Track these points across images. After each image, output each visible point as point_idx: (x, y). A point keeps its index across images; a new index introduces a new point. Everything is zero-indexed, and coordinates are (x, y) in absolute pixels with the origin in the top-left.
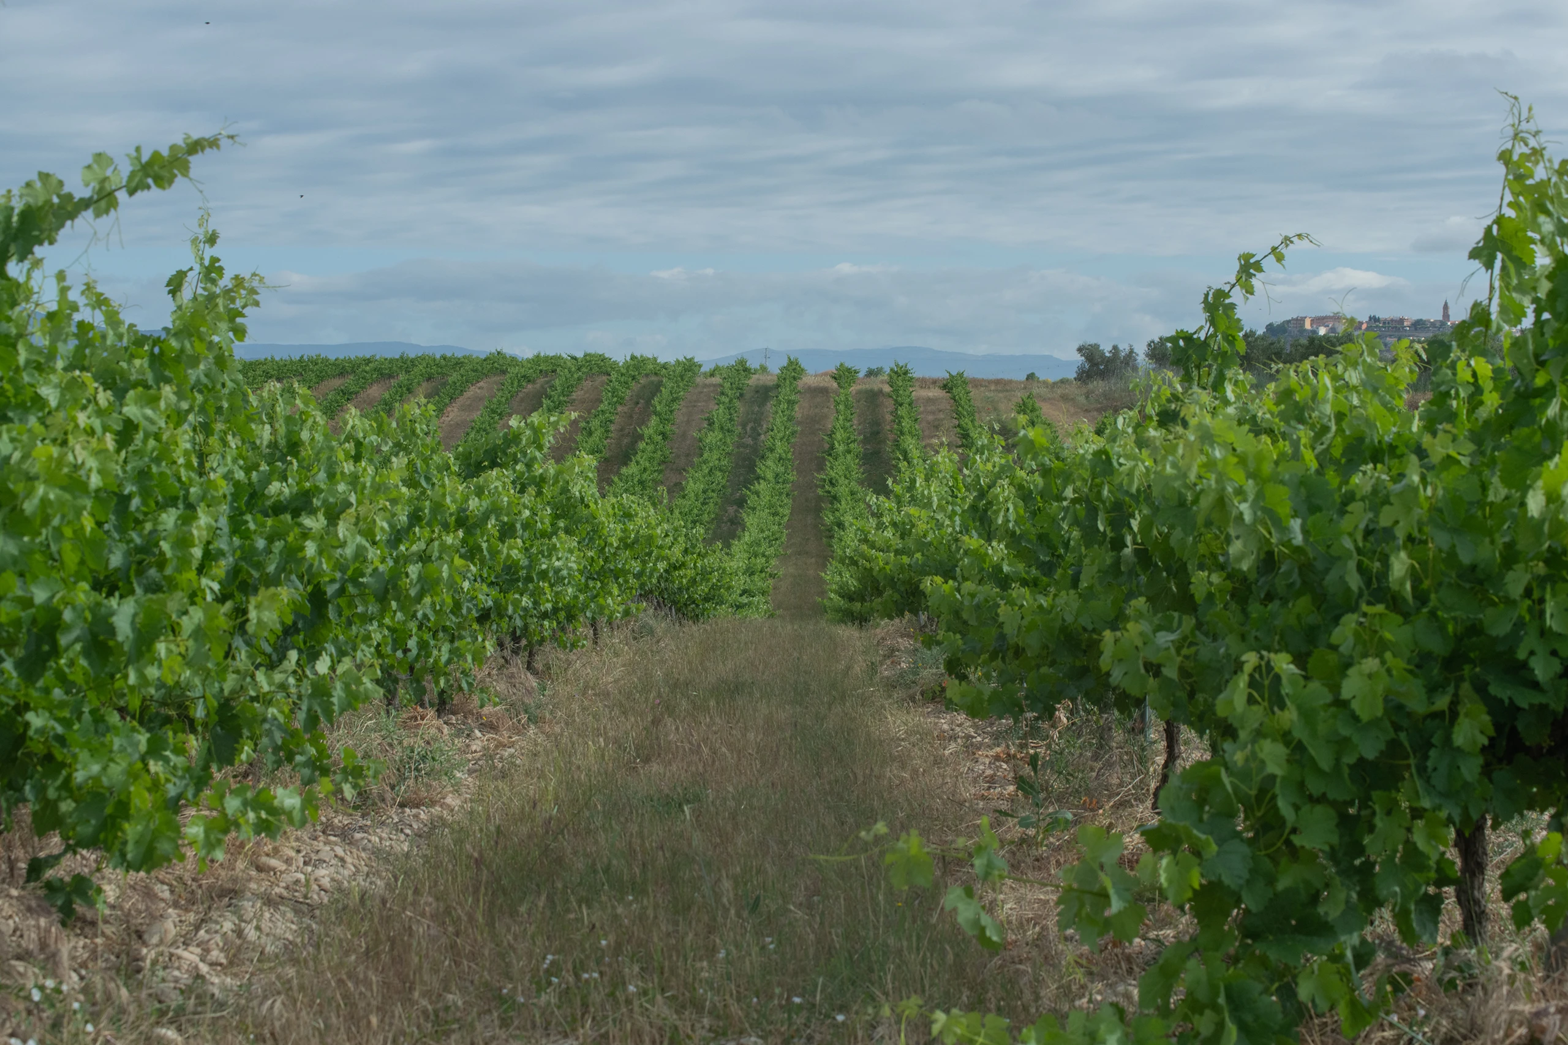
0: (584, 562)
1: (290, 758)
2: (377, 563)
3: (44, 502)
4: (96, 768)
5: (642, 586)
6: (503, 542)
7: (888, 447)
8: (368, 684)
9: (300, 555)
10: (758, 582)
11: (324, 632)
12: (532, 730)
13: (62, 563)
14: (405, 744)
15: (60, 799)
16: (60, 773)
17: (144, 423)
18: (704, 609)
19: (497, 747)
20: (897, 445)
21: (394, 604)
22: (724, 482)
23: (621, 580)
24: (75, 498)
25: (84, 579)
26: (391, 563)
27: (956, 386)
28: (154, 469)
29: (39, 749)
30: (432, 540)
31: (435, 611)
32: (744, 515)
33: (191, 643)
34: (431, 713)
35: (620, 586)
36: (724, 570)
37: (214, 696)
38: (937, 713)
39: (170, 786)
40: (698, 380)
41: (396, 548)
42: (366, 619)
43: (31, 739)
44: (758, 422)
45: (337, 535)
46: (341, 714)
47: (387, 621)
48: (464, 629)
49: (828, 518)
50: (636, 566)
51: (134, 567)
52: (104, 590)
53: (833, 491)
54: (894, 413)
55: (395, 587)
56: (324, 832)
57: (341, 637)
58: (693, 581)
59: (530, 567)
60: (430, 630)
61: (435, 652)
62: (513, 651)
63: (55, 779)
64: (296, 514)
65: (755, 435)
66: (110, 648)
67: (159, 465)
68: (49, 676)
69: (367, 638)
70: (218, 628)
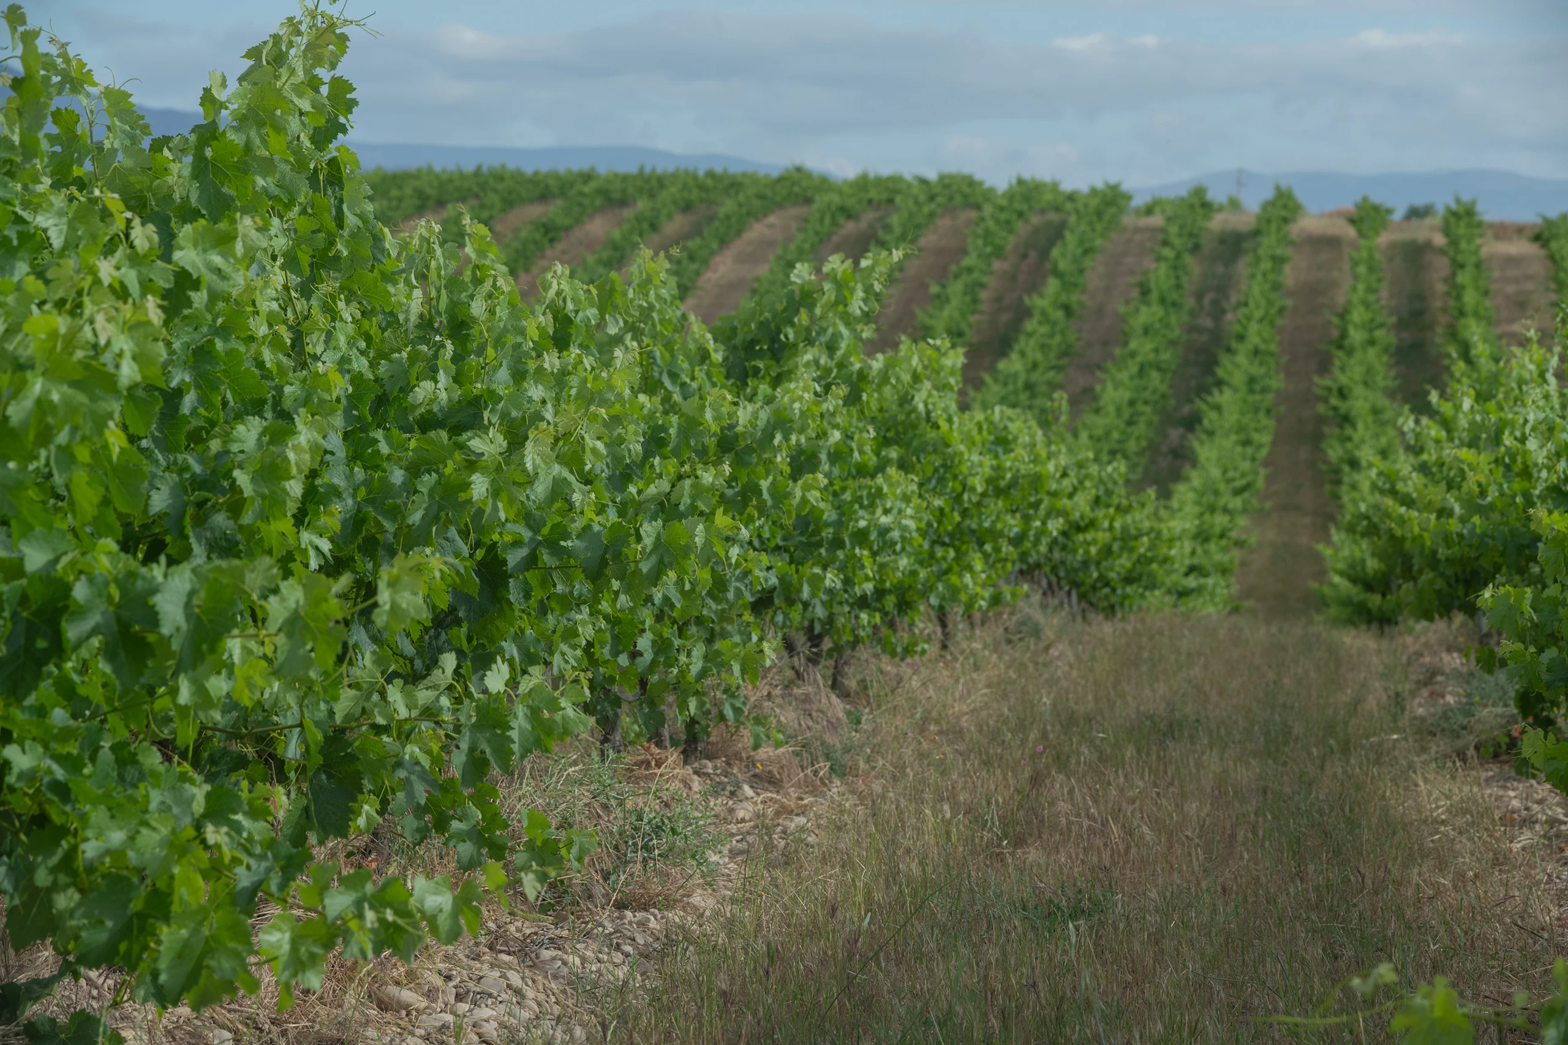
0: (927, 517)
1: (441, 825)
2: (590, 514)
3: (43, 404)
4: (117, 837)
5: (1023, 557)
6: (795, 481)
7: (1438, 335)
8: (569, 710)
9: (463, 496)
10: (1216, 554)
11: (501, 624)
12: (836, 787)
13: (72, 504)
14: (629, 805)
15: (55, 888)
16: (58, 845)
17: (208, 277)
18: (1125, 597)
19: (778, 814)
20: (1453, 334)
21: (616, 584)
22: (1163, 388)
23: (988, 547)
24: (94, 399)
25: (109, 532)
26: (612, 516)
27: (1556, 237)
28: (219, 345)
29: (24, 805)
30: (680, 477)
31: (682, 592)
32: (1196, 445)
33: (281, 640)
34: (673, 756)
35: (986, 556)
36: (1159, 533)
37: (317, 724)
38: (1504, 781)
39: (240, 870)
40: (1127, 220)
41: (623, 489)
42: (569, 603)
43: (12, 789)
44: (1223, 289)
45: (522, 464)
46: (523, 757)
47: (605, 606)
48: (730, 620)
49: (1335, 452)
50: (1013, 524)
51: (190, 510)
52: (143, 547)
53: (1343, 407)
54: (1450, 280)
55: (618, 556)
56: (491, 948)
57: (529, 632)
58: (1107, 551)
59: (839, 524)
60: (674, 622)
61: (683, 658)
62: (809, 659)
63: (48, 855)
64: (456, 430)
65: (1218, 313)
66: (149, 644)
67: (226, 339)
68: (45, 690)
69: (570, 634)
70: (327, 617)
